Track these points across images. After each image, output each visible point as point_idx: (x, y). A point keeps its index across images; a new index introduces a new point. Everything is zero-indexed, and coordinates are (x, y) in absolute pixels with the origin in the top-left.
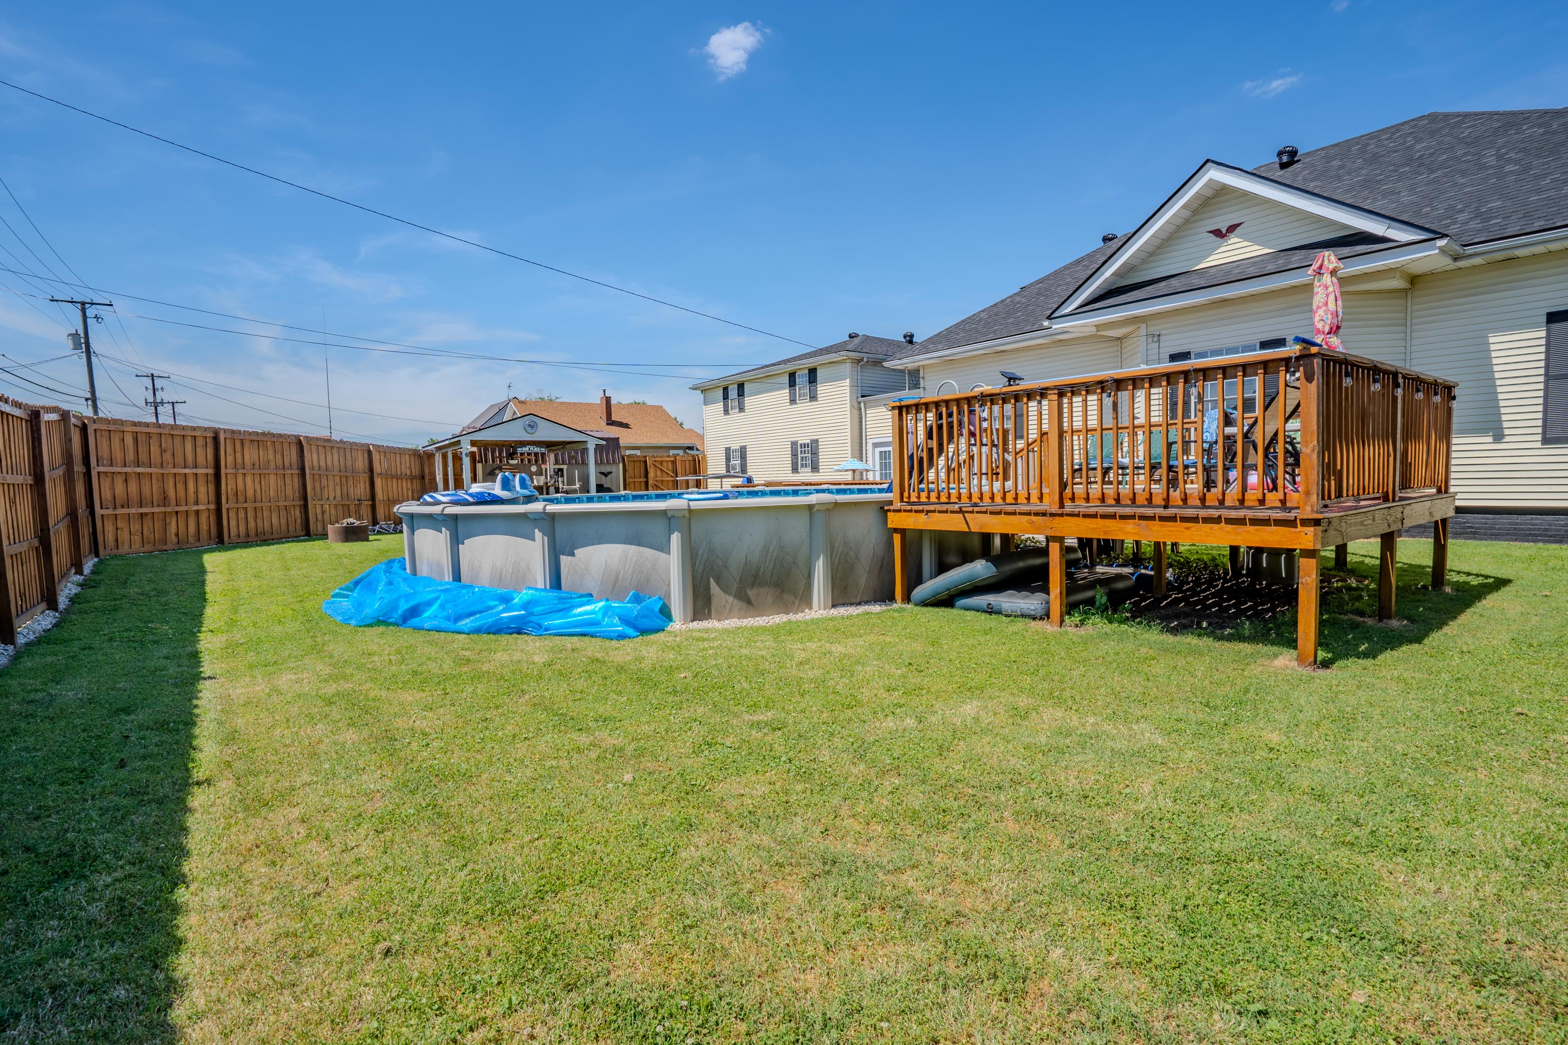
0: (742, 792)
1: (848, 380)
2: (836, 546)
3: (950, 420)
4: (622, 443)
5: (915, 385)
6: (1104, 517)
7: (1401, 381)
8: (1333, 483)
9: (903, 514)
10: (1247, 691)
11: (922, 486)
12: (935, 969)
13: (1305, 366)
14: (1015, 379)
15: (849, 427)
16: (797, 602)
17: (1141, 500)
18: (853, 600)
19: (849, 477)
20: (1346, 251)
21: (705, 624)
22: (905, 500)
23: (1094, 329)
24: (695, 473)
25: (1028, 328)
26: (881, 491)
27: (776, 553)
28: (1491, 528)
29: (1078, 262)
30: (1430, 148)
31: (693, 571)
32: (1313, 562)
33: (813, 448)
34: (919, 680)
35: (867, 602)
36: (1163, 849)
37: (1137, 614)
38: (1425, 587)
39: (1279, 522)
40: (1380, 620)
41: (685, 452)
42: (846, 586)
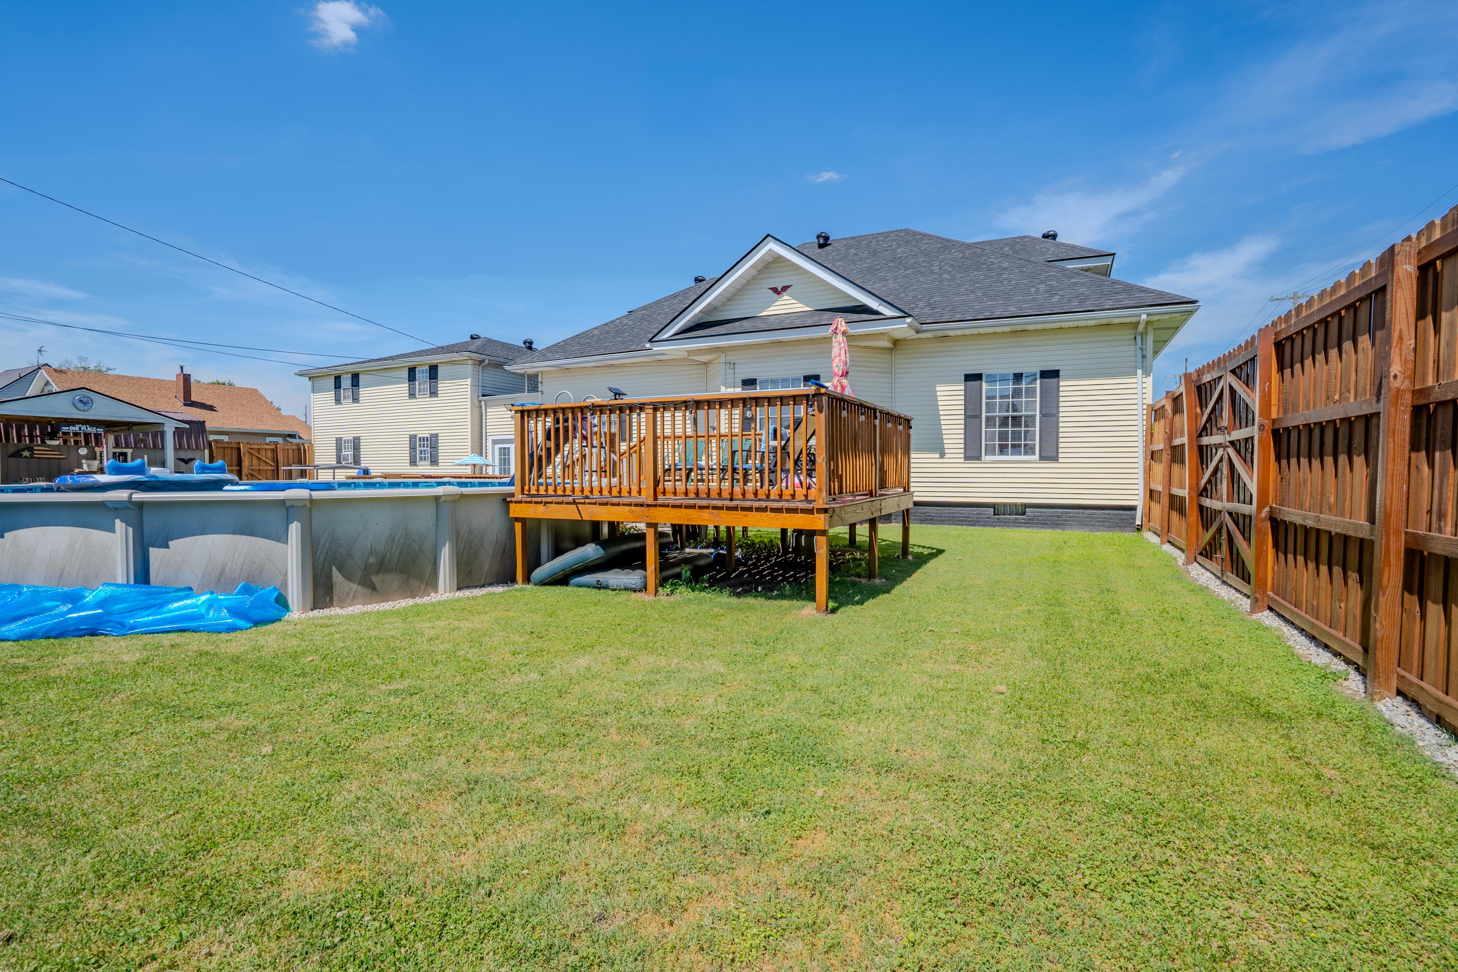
0: (387, 745)
1: (469, 379)
2: (461, 534)
3: (566, 424)
4: (209, 426)
5: (534, 389)
6: (687, 507)
7: (878, 414)
8: (836, 484)
9: (524, 505)
10: (782, 632)
11: (541, 481)
12: (562, 831)
13: (818, 401)
14: (620, 394)
15: (469, 423)
16: (423, 587)
17: (714, 494)
18: (477, 584)
19: (469, 471)
20: (856, 317)
21: (326, 612)
22: (526, 492)
23: (686, 354)
24: (300, 463)
25: (633, 348)
26: (500, 484)
27: (402, 541)
28: (940, 516)
29: (675, 296)
30: (905, 253)
31: (314, 560)
32: (824, 538)
33: (433, 442)
34: (540, 644)
35: (490, 584)
36: (718, 735)
37: (714, 583)
38: (898, 557)
39: (804, 511)
40: (869, 580)
41: (285, 440)
42: (471, 570)
